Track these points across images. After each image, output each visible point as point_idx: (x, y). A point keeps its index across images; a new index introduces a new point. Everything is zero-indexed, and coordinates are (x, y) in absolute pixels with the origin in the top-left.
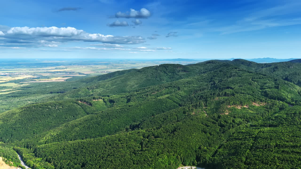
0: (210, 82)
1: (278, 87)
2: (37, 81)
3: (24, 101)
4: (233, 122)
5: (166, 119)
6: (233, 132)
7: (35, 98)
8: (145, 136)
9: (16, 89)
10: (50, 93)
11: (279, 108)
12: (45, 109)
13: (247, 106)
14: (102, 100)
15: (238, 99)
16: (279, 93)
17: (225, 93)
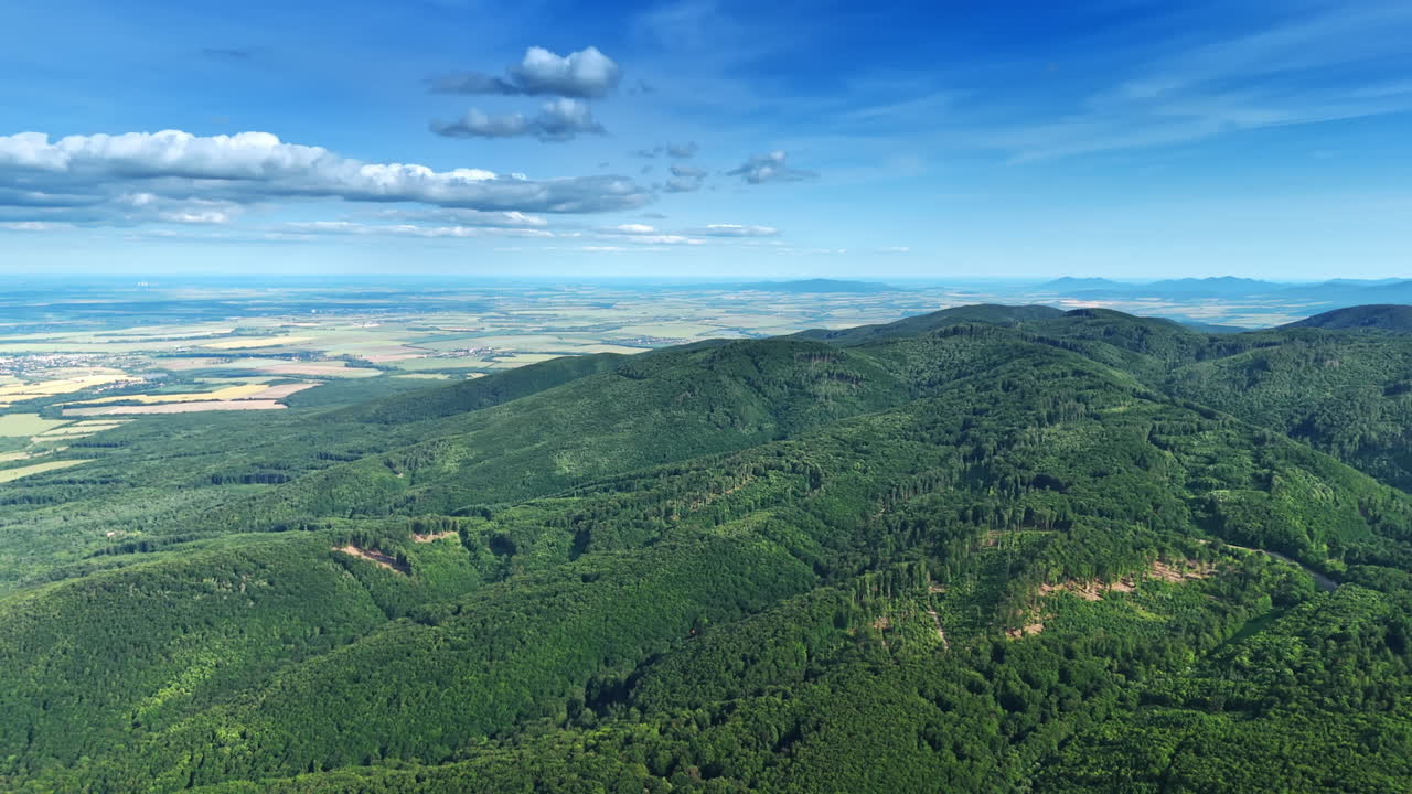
0: (958, 444)
1: (1269, 478)
2: (149, 406)
3: (86, 527)
4: (1061, 681)
5: (754, 661)
6: (1062, 738)
7: (138, 512)
8: (656, 759)
9: (44, 453)
10: (209, 481)
11: (1272, 597)
12: (186, 594)
13: (1125, 582)
14: (456, 534)
15: (1088, 551)
16: (1272, 513)
17: (1029, 512)
